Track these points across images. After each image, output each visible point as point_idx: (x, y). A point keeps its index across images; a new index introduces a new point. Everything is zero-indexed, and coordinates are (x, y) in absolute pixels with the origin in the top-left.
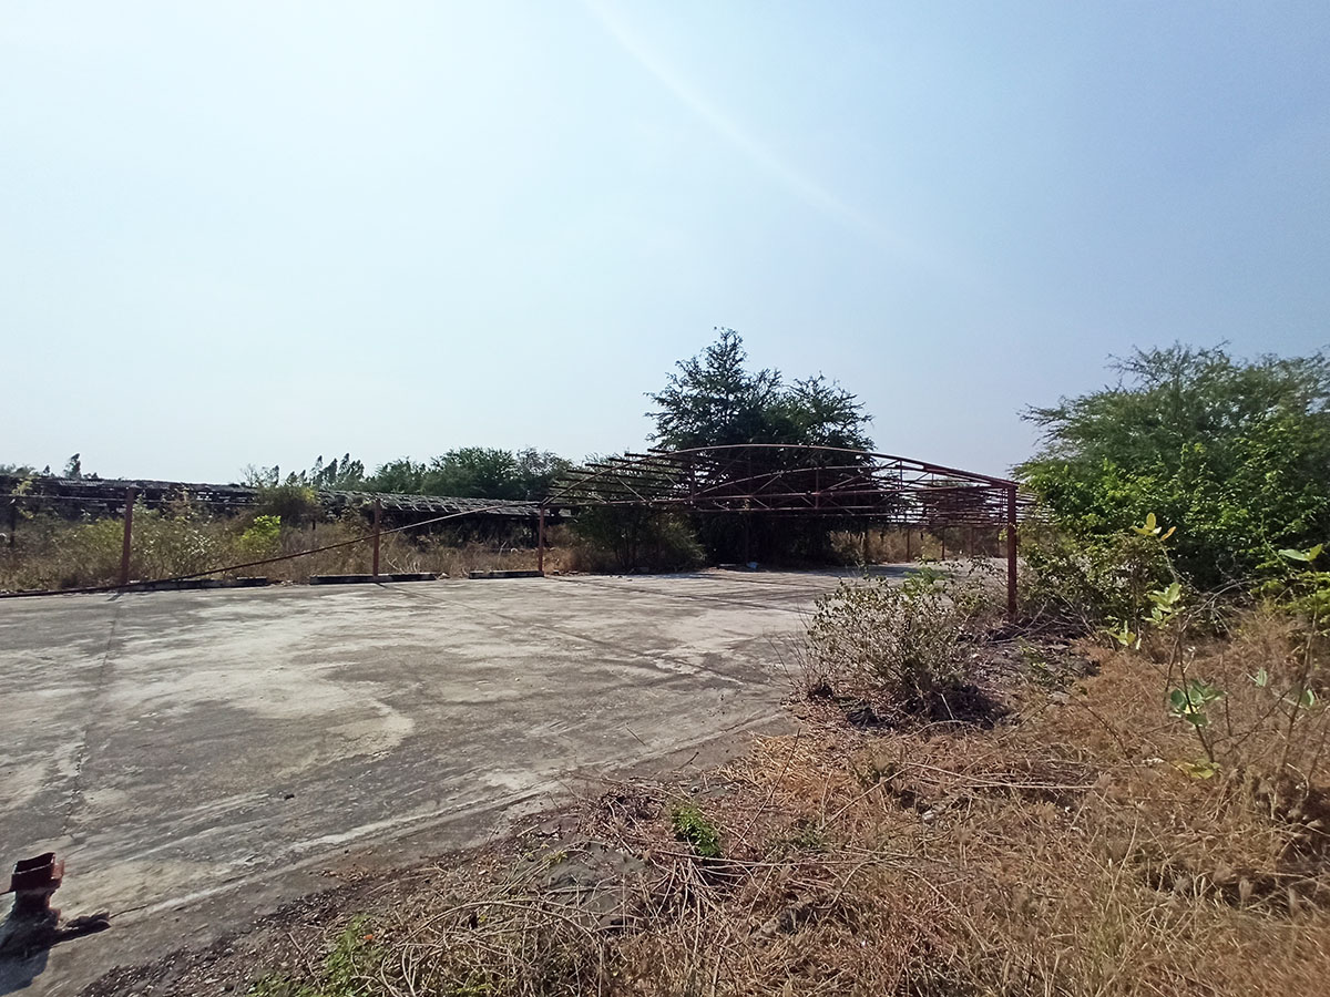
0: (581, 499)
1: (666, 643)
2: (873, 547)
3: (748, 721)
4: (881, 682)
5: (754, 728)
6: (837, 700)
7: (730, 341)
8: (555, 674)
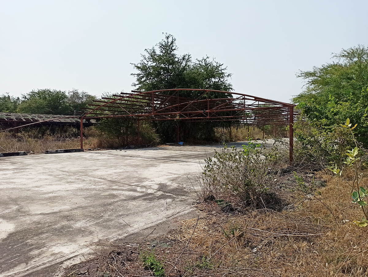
0: (100, 114)
1: (141, 180)
2: (233, 134)
3: (178, 213)
4: (235, 193)
5: (180, 216)
6: (217, 202)
7: (170, 40)
8: (89, 197)
